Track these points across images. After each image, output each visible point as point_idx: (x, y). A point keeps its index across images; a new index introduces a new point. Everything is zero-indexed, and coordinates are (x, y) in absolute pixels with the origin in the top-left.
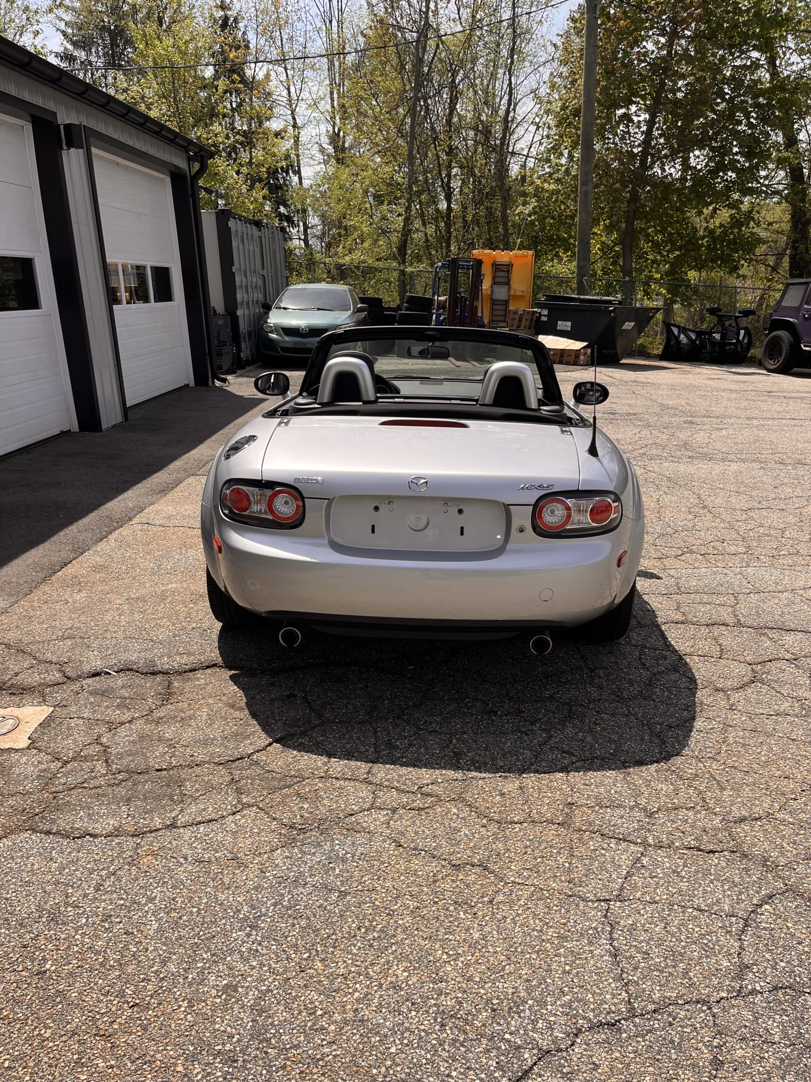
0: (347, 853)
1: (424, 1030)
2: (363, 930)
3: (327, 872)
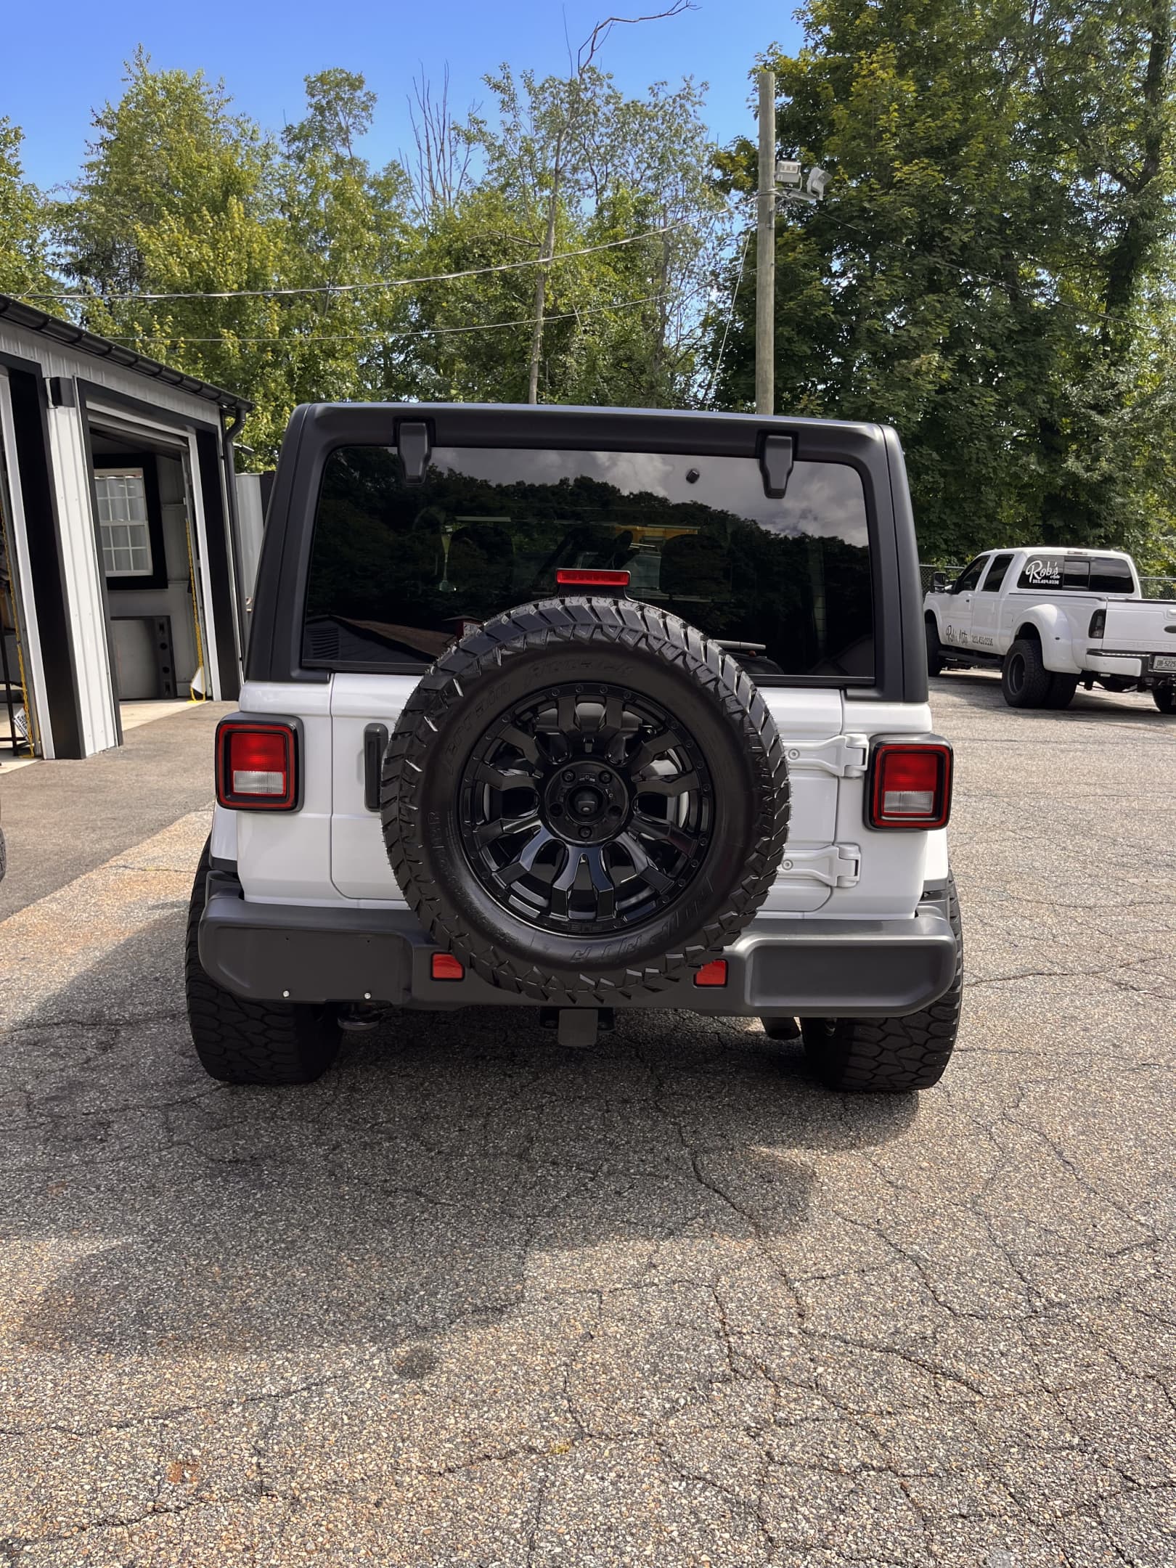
0: (274, 1181)
1: (308, 1315)
2: (271, 1242)
3: (248, 1198)
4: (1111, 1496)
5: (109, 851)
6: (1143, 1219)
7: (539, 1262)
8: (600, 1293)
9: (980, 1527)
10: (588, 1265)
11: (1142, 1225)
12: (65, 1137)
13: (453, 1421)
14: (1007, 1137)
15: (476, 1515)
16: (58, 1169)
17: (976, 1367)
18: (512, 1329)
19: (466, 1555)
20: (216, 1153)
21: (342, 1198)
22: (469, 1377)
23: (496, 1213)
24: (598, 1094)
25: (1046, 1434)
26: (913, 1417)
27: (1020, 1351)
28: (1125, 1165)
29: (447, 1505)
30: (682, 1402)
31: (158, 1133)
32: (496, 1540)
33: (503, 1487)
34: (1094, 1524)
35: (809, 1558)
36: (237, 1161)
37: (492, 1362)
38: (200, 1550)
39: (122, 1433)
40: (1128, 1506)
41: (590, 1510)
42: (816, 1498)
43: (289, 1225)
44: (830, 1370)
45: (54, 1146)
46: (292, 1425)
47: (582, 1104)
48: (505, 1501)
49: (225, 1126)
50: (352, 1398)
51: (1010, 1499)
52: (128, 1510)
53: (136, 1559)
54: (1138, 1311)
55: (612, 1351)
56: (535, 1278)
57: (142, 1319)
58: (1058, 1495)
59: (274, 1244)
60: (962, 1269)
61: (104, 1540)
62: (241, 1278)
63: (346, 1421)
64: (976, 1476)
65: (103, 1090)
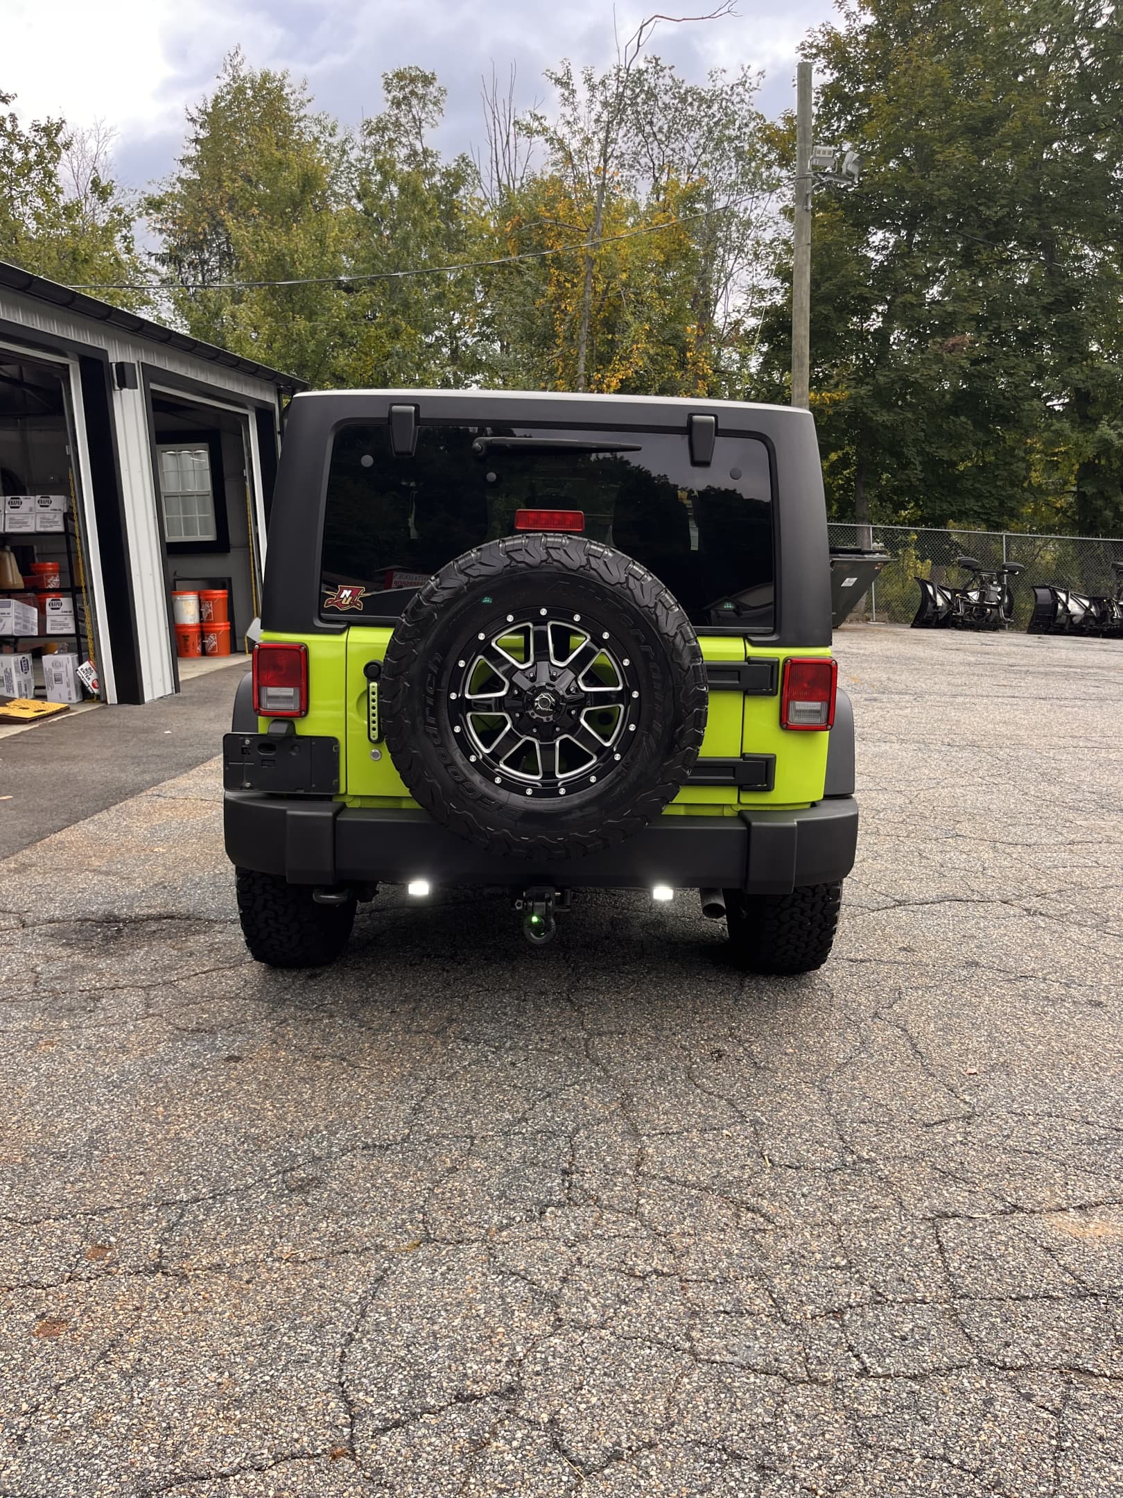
4: (859, 1306)
5: (148, 783)
6: (968, 1098)
7: (428, 1114)
8: (472, 1138)
9: (738, 1322)
10: (470, 1117)
11: (966, 1103)
12: (61, 1008)
13: (325, 1225)
14: (872, 1031)
15: (325, 1291)
16: (50, 1032)
17: (777, 1204)
18: (391, 1161)
19: (308, 1319)
20: (181, 1023)
21: (278, 1060)
22: (346, 1195)
23: (404, 1076)
24: (519, 987)
25: (818, 1256)
26: (709, 1238)
27: (819, 1193)
28: (970, 1056)
29: (304, 1284)
30: (518, 1219)
31: (138, 1006)
32: (335, 1309)
33: (352, 1273)
34: (837, 1326)
35: (586, 1335)
36: (198, 1030)
37: (368, 1185)
38: (99, 1308)
39: (56, 1224)
40: (871, 1314)
41: (418, 1292)
42: (607, 1292)
43: (229, 1078)
44: (651, 1202)
45: (50, 1014)
46: (194, 1223)
47: (503, 994)
48: (351, 1283)
49: (195, 1003)
50: (247, 1206)
51: (771, 1302)
52: (48, 1279)
53: (48, 1311)
54: (936, 1169)
55: (470, 1181)
56: (422, 1125)
57: (92, 1143)
58: (813, 1302)
59: (212, 1092)
60: (792, 1131)
61: (27, 1297)
62: (179, 1116)
63: (239, 1221)
64: (748, 1283)
65: (100, 974)
